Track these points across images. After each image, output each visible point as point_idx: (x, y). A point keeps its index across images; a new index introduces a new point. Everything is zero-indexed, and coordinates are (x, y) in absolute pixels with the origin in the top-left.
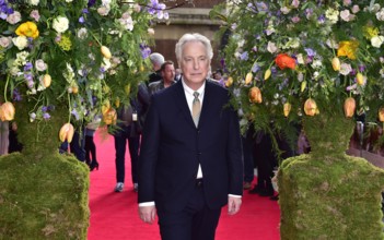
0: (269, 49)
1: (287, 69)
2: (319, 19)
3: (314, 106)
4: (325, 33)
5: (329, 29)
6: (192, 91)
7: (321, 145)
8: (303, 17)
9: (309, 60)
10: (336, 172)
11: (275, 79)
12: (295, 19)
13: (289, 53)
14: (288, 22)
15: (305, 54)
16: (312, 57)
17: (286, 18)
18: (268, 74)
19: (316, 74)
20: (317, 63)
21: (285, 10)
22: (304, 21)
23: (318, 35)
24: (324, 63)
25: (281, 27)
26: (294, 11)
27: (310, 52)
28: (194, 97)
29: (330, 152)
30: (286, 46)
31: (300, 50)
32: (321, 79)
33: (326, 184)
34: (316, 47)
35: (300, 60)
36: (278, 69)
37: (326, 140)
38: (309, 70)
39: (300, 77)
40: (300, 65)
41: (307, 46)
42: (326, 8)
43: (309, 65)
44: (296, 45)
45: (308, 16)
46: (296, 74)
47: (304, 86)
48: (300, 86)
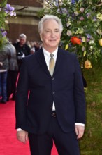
0: (68, 34)
1: (77, 45)
2: (94, 18)
3: (90, 64)
4: (96, 26)
5: (98, 23)
6: (49, 54)
7: (92, 83)
8: (85, 17)
9: (88, 40)
10: (99, 97)
11: (71, 49)
12: (81, 18)
13: (78, 36)
14: (78, 19)
15: (86, 37)
16: (89, 39)
17: (77, 18)
18: (67, 47)
19: (91, 47)
20: (92, 42)
21: (77, 13)
22: (86, 19)
23: (93, 27)
24: (95, 42)
25: (74, 22)
26: (81, 14)
27: (88, 36)
28: (50, 58)
29: (96, 87)
30: (77, 33)
31: (84, 35)
32: (93, 50)
33: (94, 103)
34: (92, 33)
35: (84, 40)
36: (72, 44)
37: (95, 81)
38: (88, 45)
39: (83, 49)
40: (84, 43)
41: (87, 33)
42: (97, 13)
43: (88, 43)
44: (81, 32)
45: (88, 17)
46: (81, 47)
47: (85, 53)
48: (83, 54)
